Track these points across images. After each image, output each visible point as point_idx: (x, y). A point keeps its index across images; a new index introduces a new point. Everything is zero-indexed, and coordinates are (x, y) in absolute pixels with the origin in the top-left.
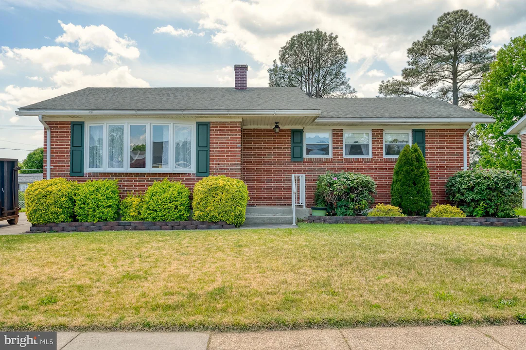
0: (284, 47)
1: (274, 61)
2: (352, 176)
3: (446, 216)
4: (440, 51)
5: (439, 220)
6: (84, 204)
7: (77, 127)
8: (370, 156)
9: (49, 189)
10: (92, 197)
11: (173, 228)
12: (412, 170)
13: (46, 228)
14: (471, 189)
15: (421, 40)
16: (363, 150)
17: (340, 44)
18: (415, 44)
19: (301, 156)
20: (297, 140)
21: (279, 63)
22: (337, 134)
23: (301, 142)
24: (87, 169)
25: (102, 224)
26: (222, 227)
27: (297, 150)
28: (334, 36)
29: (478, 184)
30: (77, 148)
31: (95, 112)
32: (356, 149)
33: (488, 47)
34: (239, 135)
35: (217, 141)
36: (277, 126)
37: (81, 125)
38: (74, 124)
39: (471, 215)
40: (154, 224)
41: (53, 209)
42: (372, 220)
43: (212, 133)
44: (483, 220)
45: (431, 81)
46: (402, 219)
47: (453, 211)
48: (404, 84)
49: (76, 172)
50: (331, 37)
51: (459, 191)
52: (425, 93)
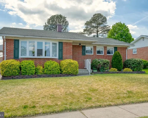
0: (49, 19)
1: (46, 23)
2: (104, 60)
3: (128, 71)
4: (94, 25)
5: (127, 72)
6: (25, 68)
7: (16, 42)
8: (103, 54)
9: (12, 63)
10: (28, 66)
11: (56, 76)
12: (119, 58)
13: (11, 78)
14: (133, 64)
15: (89, 21)
16: (101, 53)
17: (67, 20)
18: (87, 22)
19: (85, 54)
20: (84, 49)
21: (47, 24)
22: (95, 47)
23: (85, 49)
24: (20, 57)
25: (32, 76)
26: (72, 76)
27: (84, 52)
28: (65, 17)
29: (135, 62)
30: (16, 49)
31: (26, 37)
32: (99, 52)
33: (106, 25)
34: (72, 47)
35: (65, 48)
36: (80, 44)
37: (18, 41)
38: (15, 40)
39: (133, 71)
40: (50, 75)
41: (14, 71)
42: (111, 72)
43: (64, 46)
44: (137, 72)
45: (91, 33)
46: (118, 72)
47: (129, 70)
48: (84, 33)
49: (16, 57)
50: (64, 17)
51: (129, 64)
52: (88, 36)
